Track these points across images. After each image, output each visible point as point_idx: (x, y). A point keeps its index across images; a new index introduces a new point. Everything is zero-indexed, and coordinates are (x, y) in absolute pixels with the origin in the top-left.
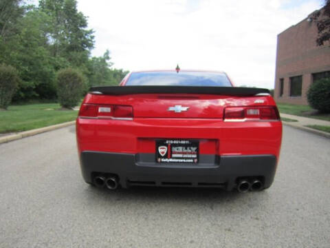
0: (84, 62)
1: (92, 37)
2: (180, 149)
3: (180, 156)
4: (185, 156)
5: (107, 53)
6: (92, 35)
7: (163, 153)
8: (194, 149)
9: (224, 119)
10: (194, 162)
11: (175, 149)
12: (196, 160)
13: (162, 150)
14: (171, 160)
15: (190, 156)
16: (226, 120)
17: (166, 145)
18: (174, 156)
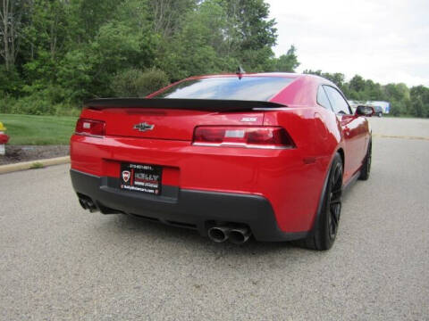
0: (261, 63)
1: (274, 30)
2: (143, 175)
3: (142, 184)
4: (147, 185)
5: (292, 49)
6: (274, 27)
7: (126, 178)
8: (156, 177)
9: (193, 141)
10: (154, 194)
11: (137, 176)
12: (157, 191)
13: (126, 175)
14: (133, 188)
15: (151, 185)
16: (195, 144)
17: (130, 169)
18: (136, 183)
